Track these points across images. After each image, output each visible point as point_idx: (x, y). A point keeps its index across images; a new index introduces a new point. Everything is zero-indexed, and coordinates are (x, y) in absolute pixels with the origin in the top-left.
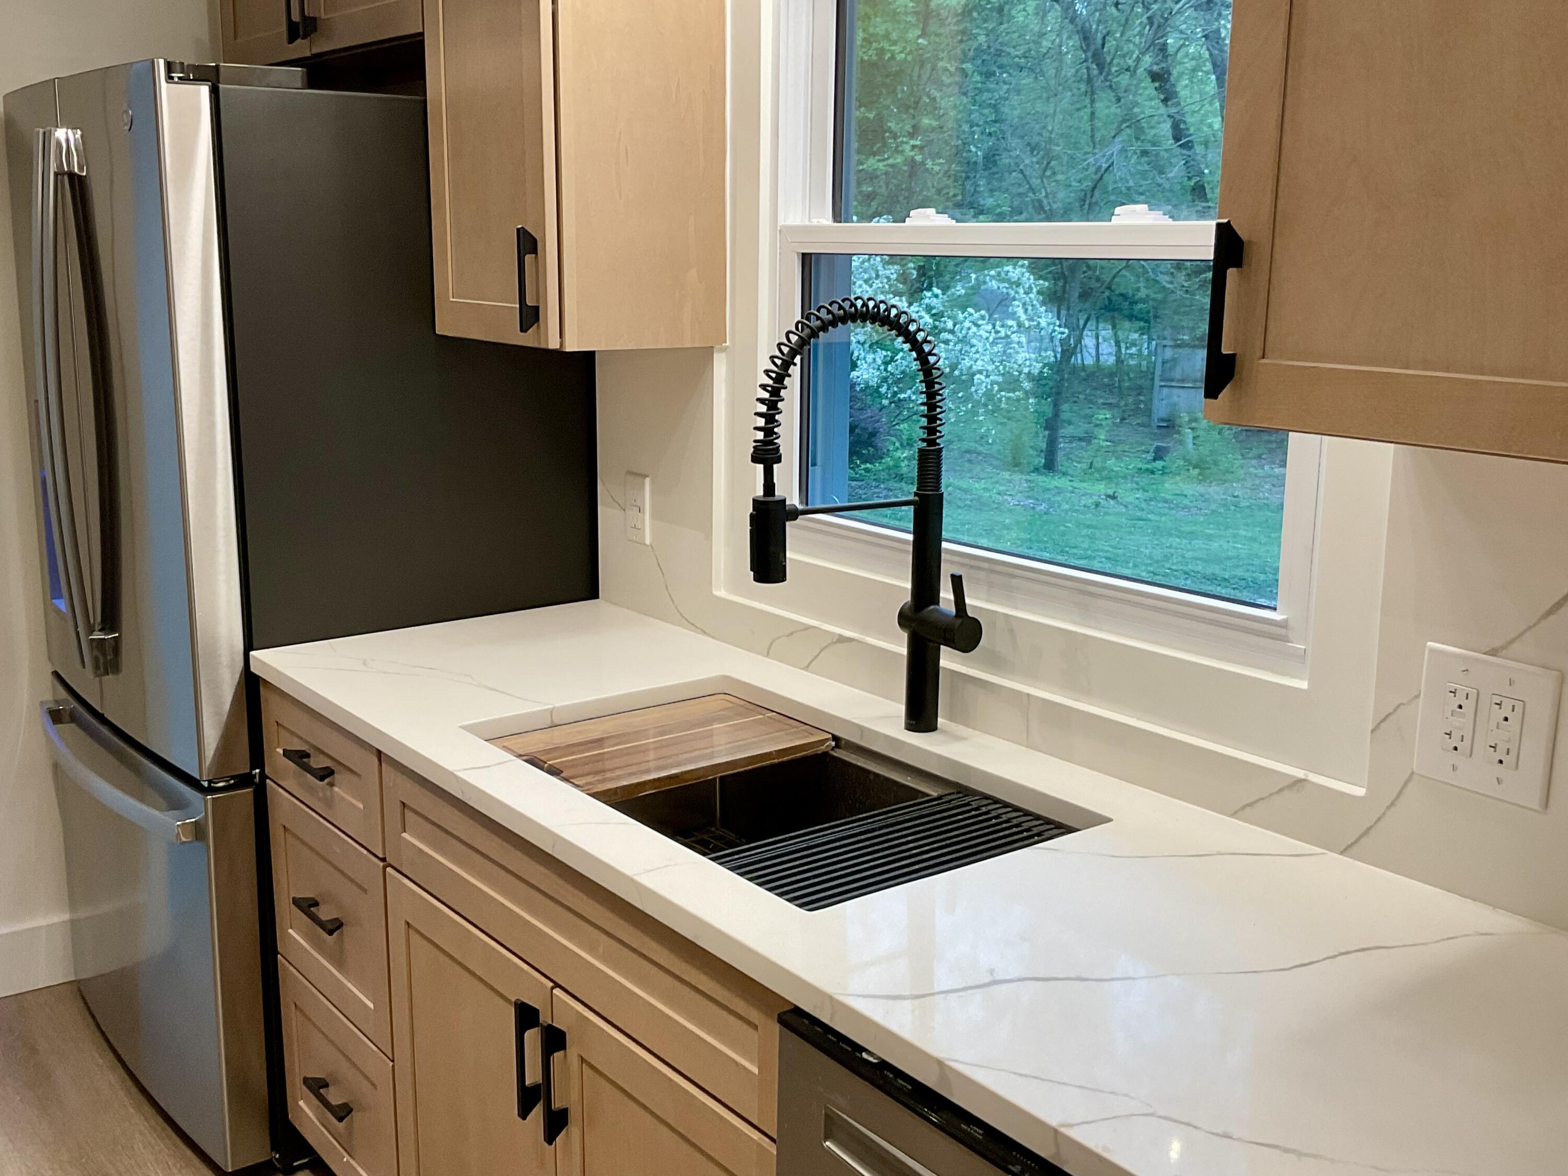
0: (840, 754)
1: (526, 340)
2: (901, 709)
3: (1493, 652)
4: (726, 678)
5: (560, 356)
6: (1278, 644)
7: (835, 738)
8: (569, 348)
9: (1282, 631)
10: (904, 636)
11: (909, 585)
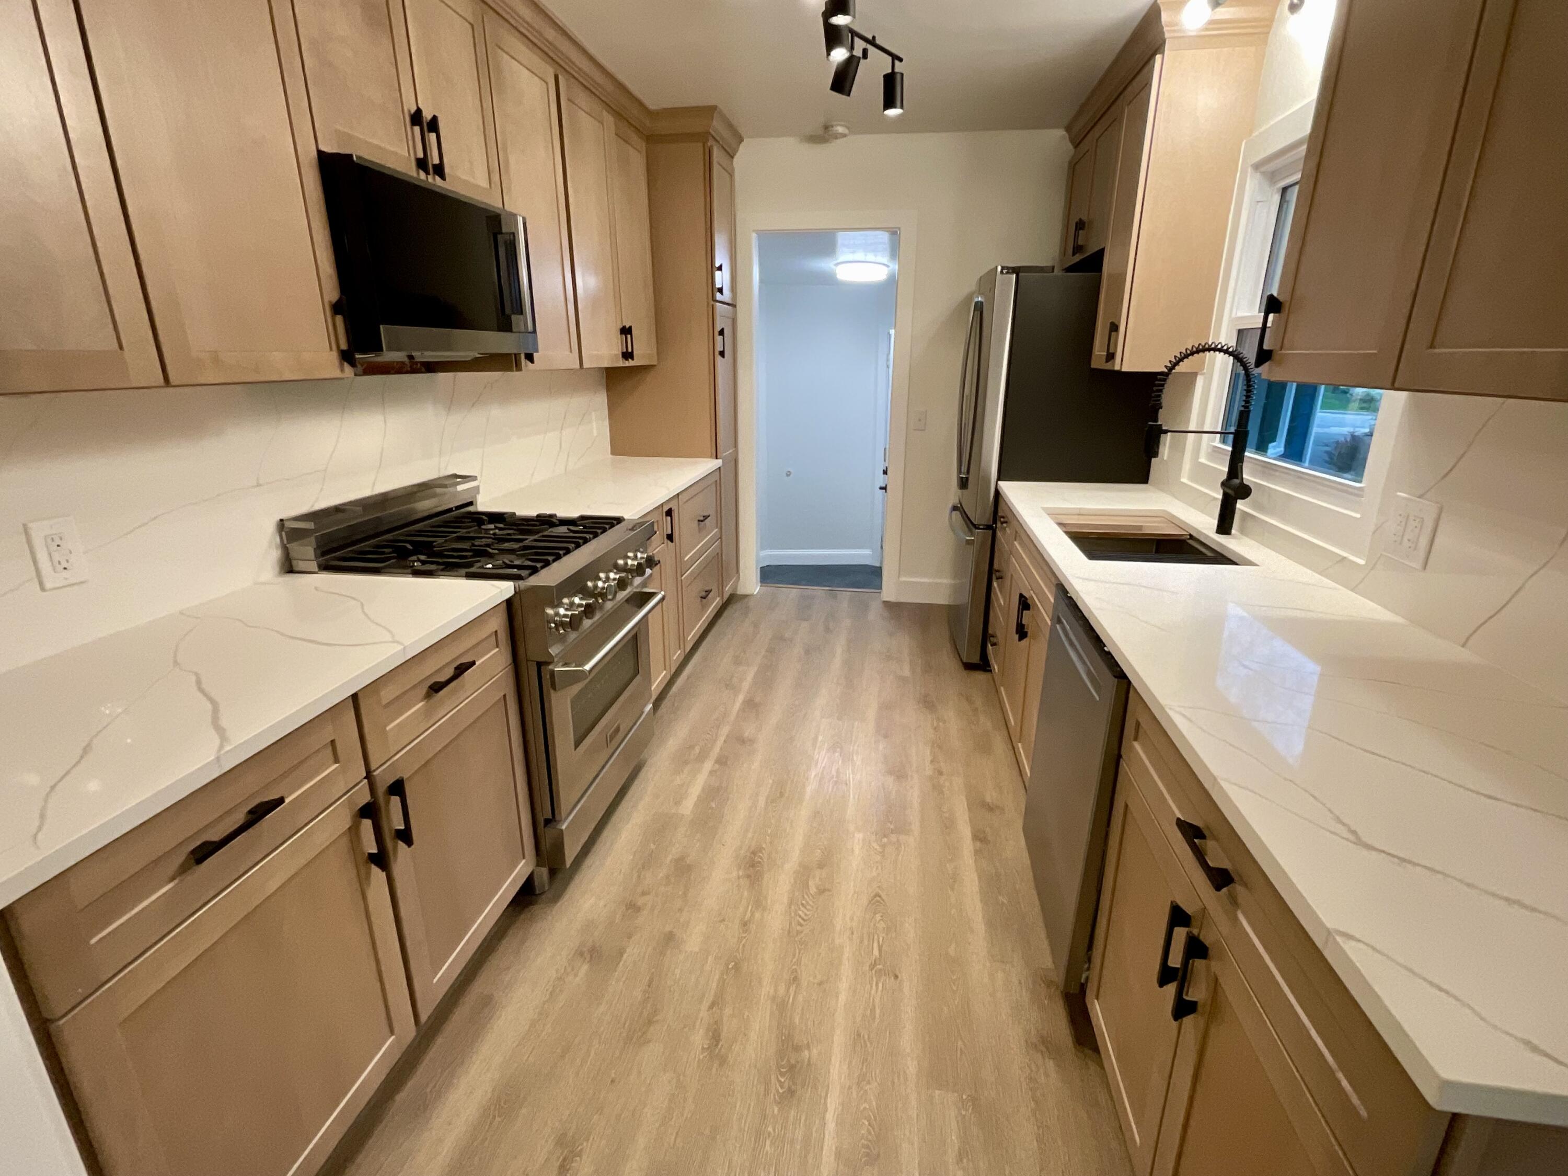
0: (1191, 542)
1: (1108, 366)
2: (1215, 523)
3: (1419, 497)
4: (1164, 511)
5: (1120, 373)
6: (1358, 499)
7: (1190, 535)
8: (1124, 370)
9: (1361, 493)
10: (1221, 492)
11: (1226, 469)
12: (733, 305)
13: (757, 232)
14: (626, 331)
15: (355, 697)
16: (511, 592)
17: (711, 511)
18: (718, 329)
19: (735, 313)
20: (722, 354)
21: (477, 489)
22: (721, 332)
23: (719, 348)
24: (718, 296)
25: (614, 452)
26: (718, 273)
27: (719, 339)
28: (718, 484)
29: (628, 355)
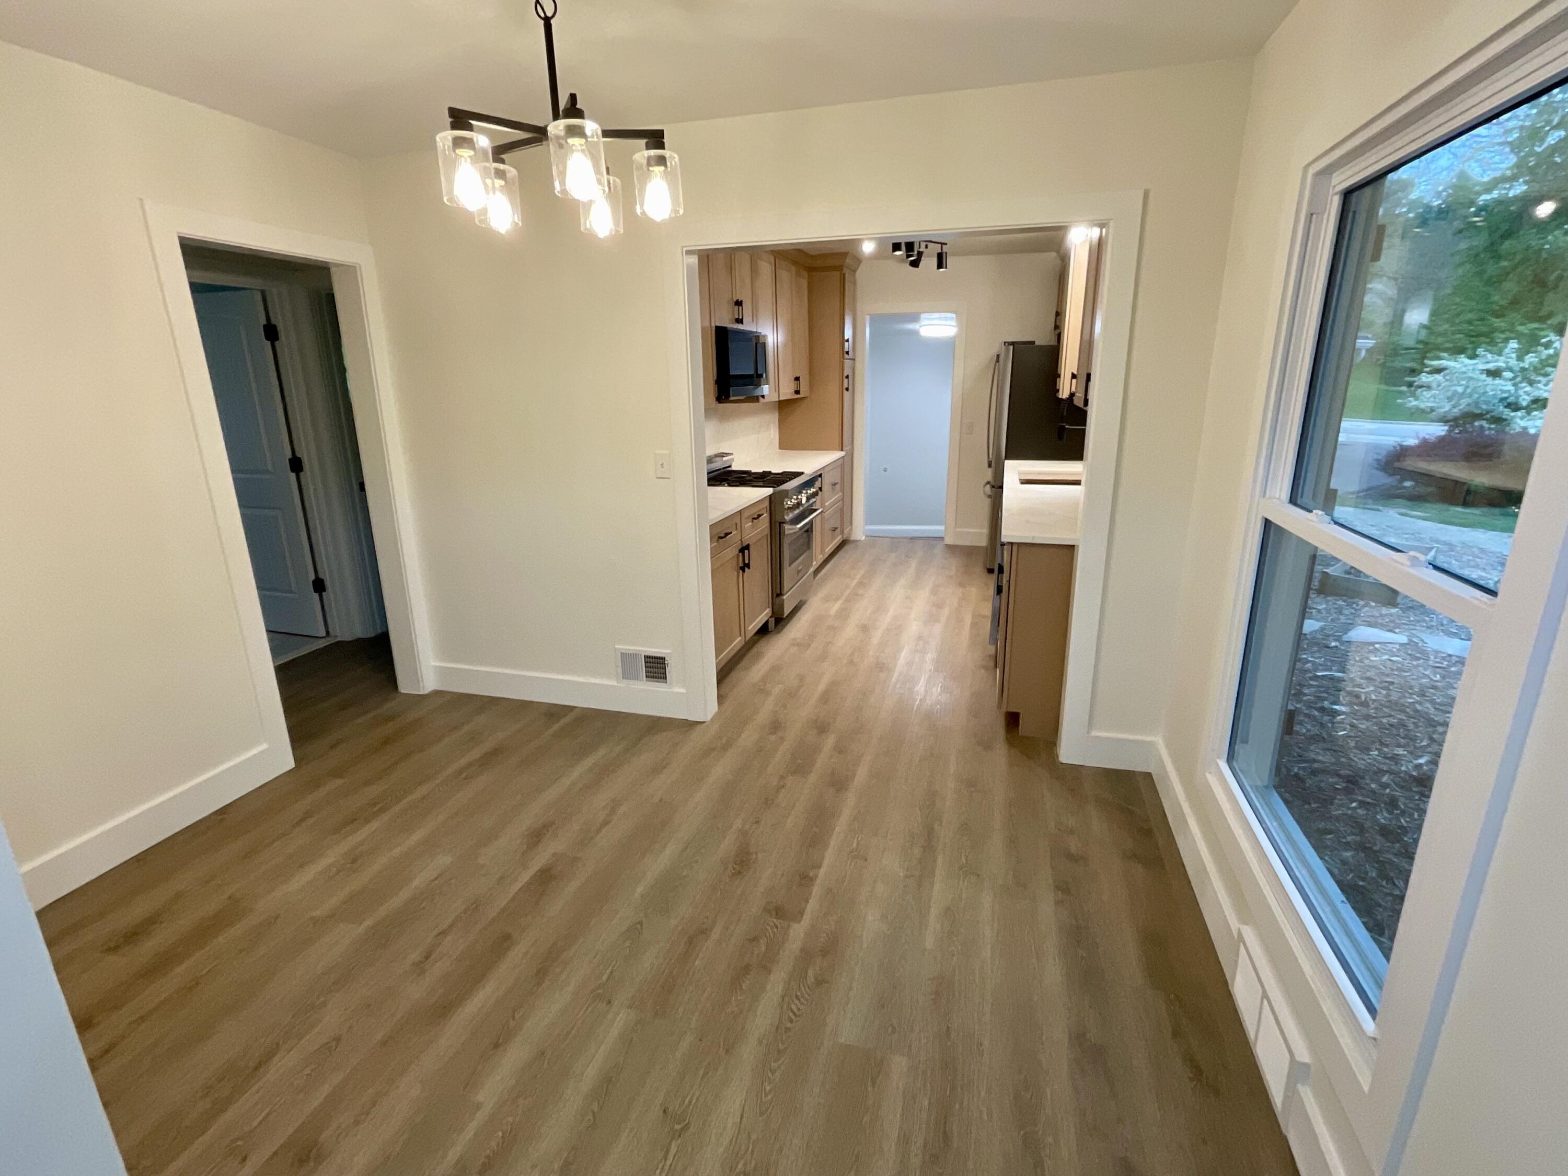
12: (854, 360)
13: (870, 315)
14: (797, 379)
15: (740, 511)
16: (771, 492)
17: (838, 481)
18: (845, 375)
19: (854, 364)
20: (847, 389)
21: (733, 459)
22: (847, 377)
23: (846, 386)
24: (846, 356)
25: (780, 448)
26: (846, 344)
27: (846, 380)
28: (842, 466)
29: (797, 392)
